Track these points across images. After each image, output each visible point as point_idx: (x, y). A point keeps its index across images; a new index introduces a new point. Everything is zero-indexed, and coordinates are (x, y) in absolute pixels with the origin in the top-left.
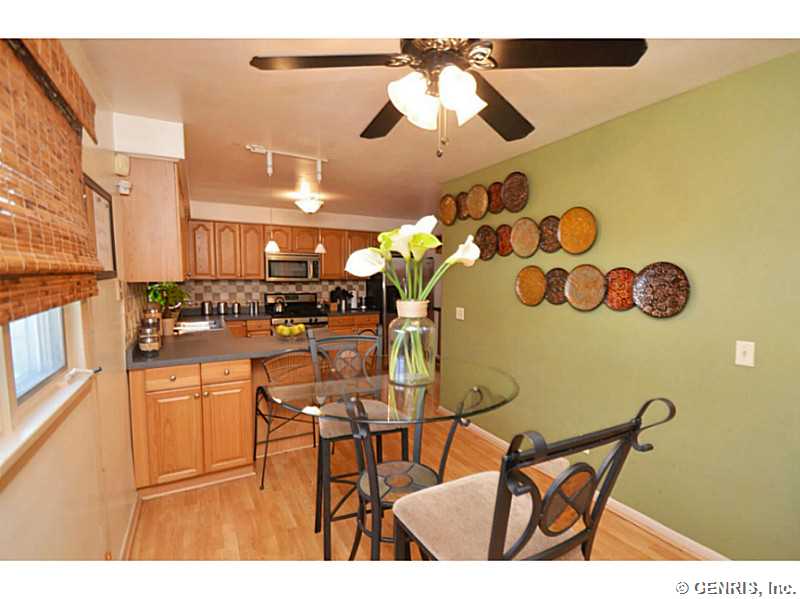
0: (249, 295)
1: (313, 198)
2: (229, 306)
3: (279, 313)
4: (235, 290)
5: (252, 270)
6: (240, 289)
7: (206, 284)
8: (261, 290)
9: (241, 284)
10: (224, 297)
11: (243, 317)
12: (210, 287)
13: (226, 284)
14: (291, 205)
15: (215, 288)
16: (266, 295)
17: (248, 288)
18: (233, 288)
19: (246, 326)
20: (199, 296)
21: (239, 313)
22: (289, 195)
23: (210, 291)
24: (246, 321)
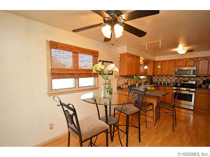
0: (171, 80)
1: (183, 49)
2: (161, 82)
3: (179, 86)
4: (167, 79)
5: (171, 73)
6: (169, 78)
7: (160, 77)
8: (175, 79)
9: (170, 77)
10: (164, 80)
11: (164, 86)
12: (161, 77)
13: (165, 77)
14: (176, 53)
15: (162, 78)
16: (176, 80)
17: (171, 78)
18: (167, 78)
19: (165, 88)
20: (158, 80)
21: (167, 85)
22: (175, 50)
23: (161, 78)
24: (165, 87)
